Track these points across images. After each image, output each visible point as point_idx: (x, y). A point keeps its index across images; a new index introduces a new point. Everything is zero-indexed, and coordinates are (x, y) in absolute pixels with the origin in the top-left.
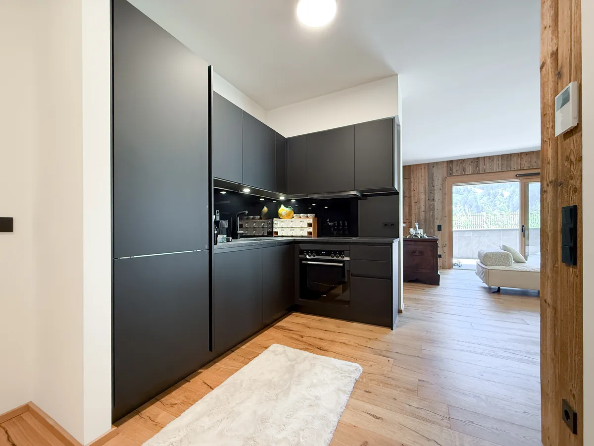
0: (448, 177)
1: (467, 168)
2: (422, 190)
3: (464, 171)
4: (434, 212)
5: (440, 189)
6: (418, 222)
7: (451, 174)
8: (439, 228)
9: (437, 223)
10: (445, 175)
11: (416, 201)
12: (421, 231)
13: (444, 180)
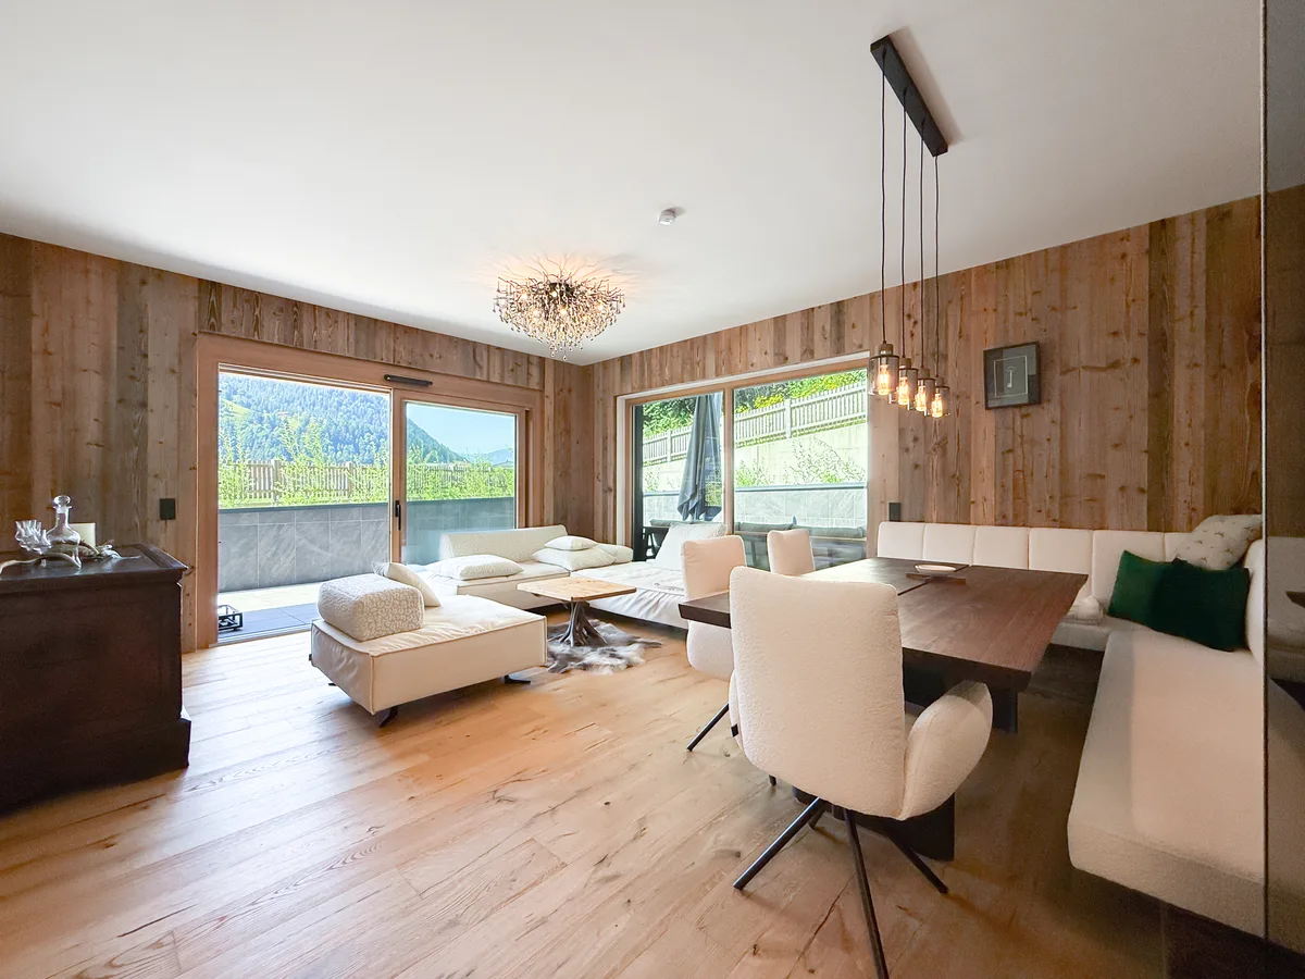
0: (199, 336)
1: (265, 323)
2: (89, 356)
3: (256, 329)
4: (143, 448)
5: (173, 372)
6: (69, 488)
7: (212, 326)
8: (168, 510)
9: (158, 491)
10: (192, 326)
11: (58, 397)
12: (86, 533)
13: (187, 342)
